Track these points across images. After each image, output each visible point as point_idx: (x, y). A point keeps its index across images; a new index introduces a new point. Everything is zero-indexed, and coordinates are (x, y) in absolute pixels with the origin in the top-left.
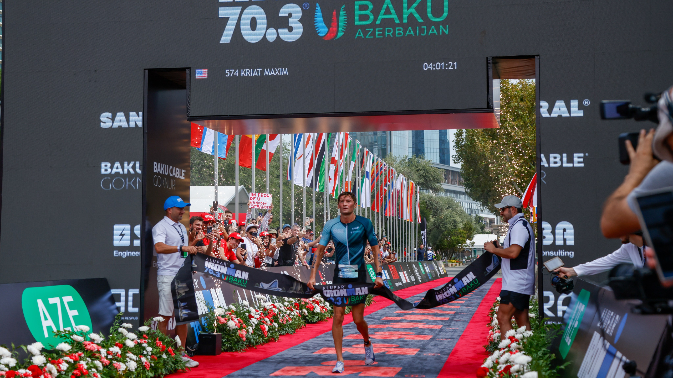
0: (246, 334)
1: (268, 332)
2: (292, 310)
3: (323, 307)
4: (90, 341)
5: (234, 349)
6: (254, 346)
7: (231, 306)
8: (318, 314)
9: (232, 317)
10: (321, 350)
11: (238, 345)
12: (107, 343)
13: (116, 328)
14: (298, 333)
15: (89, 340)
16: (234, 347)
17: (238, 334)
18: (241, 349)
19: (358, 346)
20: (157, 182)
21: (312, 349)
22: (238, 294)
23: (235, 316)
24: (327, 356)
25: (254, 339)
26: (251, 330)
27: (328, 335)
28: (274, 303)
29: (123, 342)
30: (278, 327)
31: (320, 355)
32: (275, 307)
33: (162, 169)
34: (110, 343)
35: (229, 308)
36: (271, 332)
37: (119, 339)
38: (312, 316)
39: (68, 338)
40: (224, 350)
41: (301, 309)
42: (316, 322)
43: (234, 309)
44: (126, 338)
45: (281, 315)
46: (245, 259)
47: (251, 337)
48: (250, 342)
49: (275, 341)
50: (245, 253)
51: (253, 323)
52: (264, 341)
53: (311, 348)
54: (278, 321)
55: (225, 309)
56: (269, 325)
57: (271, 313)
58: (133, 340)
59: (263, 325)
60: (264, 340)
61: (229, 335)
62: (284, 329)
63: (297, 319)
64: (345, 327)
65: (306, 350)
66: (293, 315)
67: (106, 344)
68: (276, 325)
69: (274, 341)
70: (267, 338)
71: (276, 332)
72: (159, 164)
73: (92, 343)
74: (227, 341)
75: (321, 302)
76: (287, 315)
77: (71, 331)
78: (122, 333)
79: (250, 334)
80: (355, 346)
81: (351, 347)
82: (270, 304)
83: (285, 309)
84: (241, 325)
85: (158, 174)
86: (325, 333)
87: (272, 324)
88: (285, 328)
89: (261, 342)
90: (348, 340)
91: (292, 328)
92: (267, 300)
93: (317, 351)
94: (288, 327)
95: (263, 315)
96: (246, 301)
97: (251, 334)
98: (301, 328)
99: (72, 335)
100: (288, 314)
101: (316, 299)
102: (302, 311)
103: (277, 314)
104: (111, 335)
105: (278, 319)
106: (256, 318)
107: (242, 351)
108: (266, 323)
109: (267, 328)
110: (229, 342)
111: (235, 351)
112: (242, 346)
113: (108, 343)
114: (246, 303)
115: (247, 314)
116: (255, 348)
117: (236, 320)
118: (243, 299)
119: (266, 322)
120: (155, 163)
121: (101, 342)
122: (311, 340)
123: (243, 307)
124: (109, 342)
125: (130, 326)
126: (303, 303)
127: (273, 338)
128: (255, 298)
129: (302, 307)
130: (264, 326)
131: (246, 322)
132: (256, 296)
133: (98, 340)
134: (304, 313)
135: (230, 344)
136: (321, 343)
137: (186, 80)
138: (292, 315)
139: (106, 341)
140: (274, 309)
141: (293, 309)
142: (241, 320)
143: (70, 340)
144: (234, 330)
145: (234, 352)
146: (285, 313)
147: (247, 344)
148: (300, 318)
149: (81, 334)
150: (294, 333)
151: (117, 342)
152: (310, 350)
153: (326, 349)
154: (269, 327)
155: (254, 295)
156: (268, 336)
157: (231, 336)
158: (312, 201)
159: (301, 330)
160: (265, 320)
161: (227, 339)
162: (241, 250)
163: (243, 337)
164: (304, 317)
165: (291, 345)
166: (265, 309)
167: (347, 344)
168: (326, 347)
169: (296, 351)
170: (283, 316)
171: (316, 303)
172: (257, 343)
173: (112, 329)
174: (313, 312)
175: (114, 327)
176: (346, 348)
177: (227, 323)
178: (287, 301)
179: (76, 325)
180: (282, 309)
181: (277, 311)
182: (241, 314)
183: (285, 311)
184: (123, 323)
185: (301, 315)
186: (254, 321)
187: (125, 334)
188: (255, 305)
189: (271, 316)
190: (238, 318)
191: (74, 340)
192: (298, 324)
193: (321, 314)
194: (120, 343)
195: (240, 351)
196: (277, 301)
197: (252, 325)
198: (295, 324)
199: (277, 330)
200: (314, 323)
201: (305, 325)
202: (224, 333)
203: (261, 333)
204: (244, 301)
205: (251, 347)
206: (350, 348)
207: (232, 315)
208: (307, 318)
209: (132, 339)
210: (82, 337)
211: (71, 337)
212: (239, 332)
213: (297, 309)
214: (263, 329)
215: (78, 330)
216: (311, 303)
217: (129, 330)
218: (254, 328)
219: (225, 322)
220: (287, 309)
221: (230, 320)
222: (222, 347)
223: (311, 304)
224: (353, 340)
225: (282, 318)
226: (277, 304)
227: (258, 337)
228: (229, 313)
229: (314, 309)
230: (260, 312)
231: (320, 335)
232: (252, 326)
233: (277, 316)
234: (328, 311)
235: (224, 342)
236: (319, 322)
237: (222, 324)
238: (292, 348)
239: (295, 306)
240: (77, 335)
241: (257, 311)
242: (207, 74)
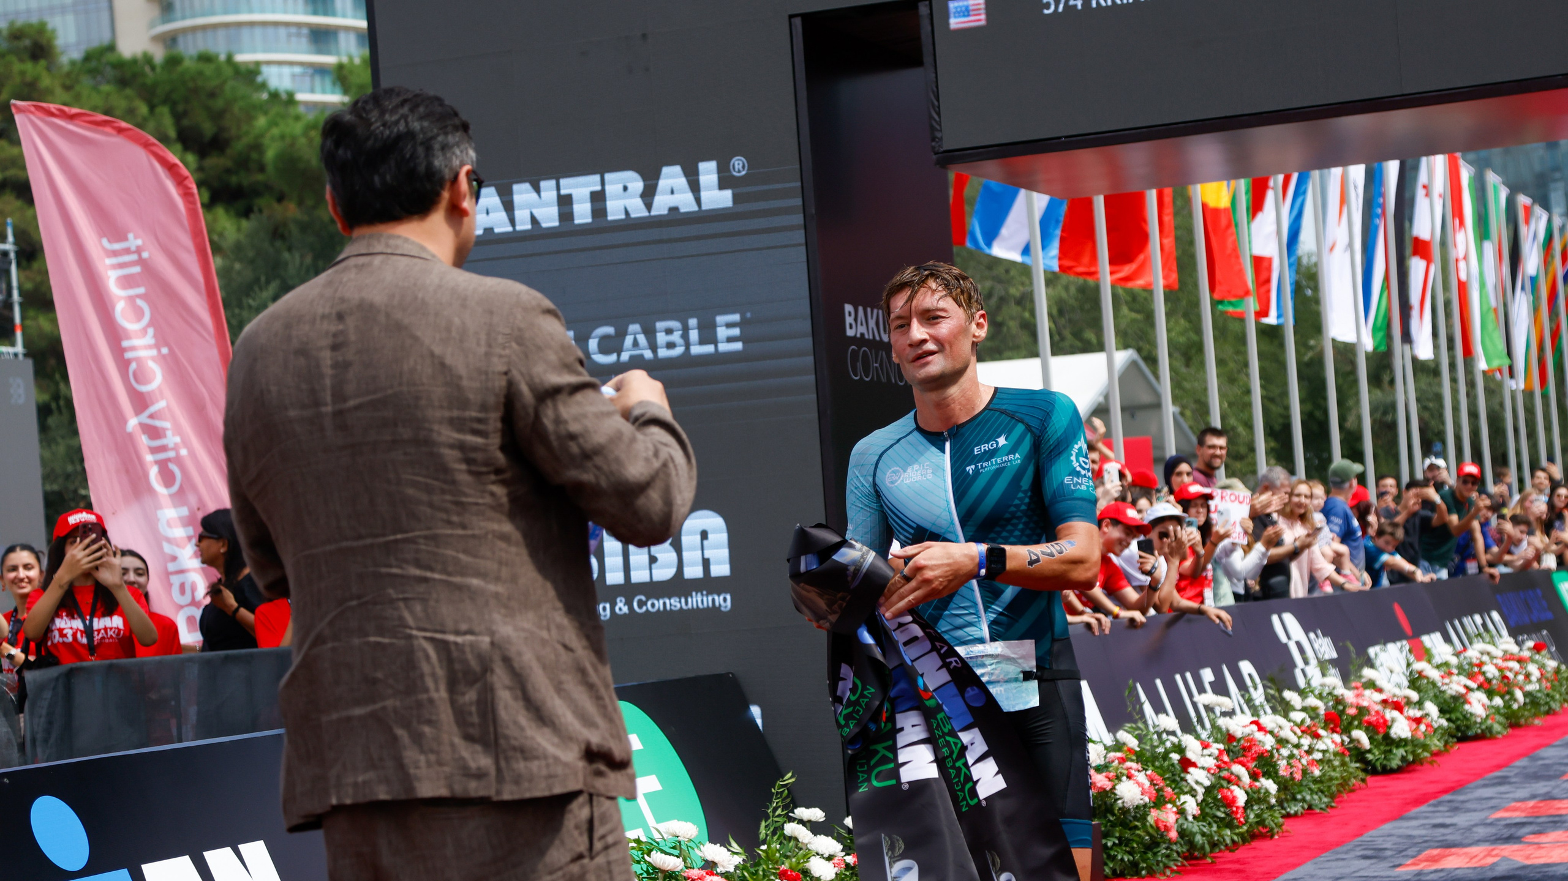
0: (1177, 820)
1: (1245, 808)
2: (1317, 736)
3: (1418, 721)
4: (702, 868)
5: (1143, 868)
6: (1204, 856)
7: (1124, 736)
8: (1401, 742)
9: (1128, 769)
10: (1420, 857)
11: (1155, 854)
12: (752, 870)
13: (778, 824)
14: (1342, 808)
15: (701, 864)
16: (1144, 861)
17: (1151, 819)
18: (1166, 867)
19: (1543, 839)
20: (859, 365)
21: (1392, 856)
22: (1143, 697)
23: (1139, 766)
24: (1442, 874)
25: (1203, 834)
26: (1191, 806)
27: (1441, 808)
28: (1258, 716)
29: (800, 866)
30: (1279, 790)
31: (1419, 874)
32: (1261, 728)
33: (872, 323)
34: (764, 870)
35: (1117, 740)
36: (1255, 807)
37: (787, 857)
38: (1385, 752)
39: (638, 862)
40: (1114, 871)
41: (1347, 731)
42: (1399, 770)
43: (1133, 742)
44: (808, 856)
45: (1285, 752)
46: (1153, 585)
47: (1195, 829)
48: (1191, 844)
49: (1272, 836)
50: (1153, 567)
51: (1197, 783)
52: (1236, 838)
53: (1388, 853)
54: (1276, 772)
55: (1105, 745)
56: (1247, 787)
57: (1250, 748)
58: (830, 858)
59: (1228, 788)
60: (1237, 834)
61: (1125, 825)
62: (1299, 797)
63: (1336, 763)
64: (1497, 778)
65: (1373, 861)
66: (1324, 752)
67: (752, 874)
68: (1270, 785)
69: (1269, 835)
70: (1245, 828)
71: (1271, 807)
72: (861, 309)
73: (712, 874)
74: (1120, 844)
75: (1409, 702)
76: (1303, 753)
77: (643, 839)
78: (796, 839)
79: (1190, 818)
80: (1532, 838)
81: (1521, 842)
82: (1248, 718)
83: (1295, 733)
84: (1158, 791)
85: (860, 341)
86: (1432, 802)
87: (1257, 784)
88: (1300, 792)
89: (1228, 841)
90: (1508, 822)
91: (1322, 792)
92: (1233, 709)
93: (1409, 862)
94: (1310, 789)
95: (1226, 758)
96: (1167, 715)
97: (1194, 817)
98: (1352, 791)
99: (649, 855)
100: (1306, 748)
101: (1394, 696)
102: (1349, 737)
103: (1271, 752)
104: (764, 847)
105: (1274, 766)
106: (1203, 768)
107: (1168, 872)
108: (1237, 781)
109: (1241, 798)
110: (1126, 846)
111: (1148, 873)
112: (1168, 856)
113: (757, 871)
114: (1169, 721)
115: (1175, 757)
116: (1209, 860)
117: (1141, 777)
118: (1159, 709)
119: (1238, 778)
120: (848, 308)
121: (737, 867)
122: (1387, 827)
123: (1159, 734)
124: (761, 869)
125: (816, 814)
126: (1352, 711)
127: (1265, 827)
128: (1194, 705)
129: (1350, 724)
130: (1232, 792)
131: (1174, 781)
132: (1198, 698)
133: (725, 864)
134: (1358, 741)
135: (1130, 853)
136: (1420, 836)
137: (919, 38)
138: (1318, 750)
139: (751, 866)
140: (1259, 736)
141: (1322, 732)
142: (1157, 777)
143: (645, 867)
144: (1137, 807)
145: (1143, 878)
146: (1298, 746)
147: (1184, 850)
148: (1347, 759)
149: (674, 848)
150: (1332, 807)
151: (783, 867)
152: (1385, 858)
153: (1436, 852)
154: (1247, 793)
155: (1191, 696)
156: (1246, 821)
157: (1130, 829)
158: (1355, 382)
159: (1353, 796)
160: (1232, 773)
161: (1119, 839)
162: (1141, 557)
163: (1167, 829)
164: (1359, 754)
165: (1324, 847)
166: (1230, 738)
167: (1506, 833)
168: (1437, 847)
169: (1340, 863)
170: (1291, 756)
171: (1396, 709)
172: (1214, 845)
173: (766, 827)
174: (1387, 737)
175: (770, 821)
176: (1503, 847)
177: (1114, 788)
178: (1298, 705)
179: (658, 822)
180: (1286, 733)
181: (1268, 742)
182: (1155, 757)
183: (1294, 740)
184: (796, 807)
185: (1349, 749)
186: (1198, 777)
187: (805, 841)
188: (1199, 728)
189: (1253, 759)
190: (1149, 772)
191: (654, 868)
192: (1342, 777)
193: (1412, 741)
194: (792, 869)
195: (1164, 874)
196: (1269, 710)
197: (1195, 790)
198: (1331, 779)
199: (1273, 801)
200: (1392, 771)
201: (1363, 780)
202: (1110, 821)
203: (1225, 812)
204: (1162, 716)
205: (1196, 858)
206: (1516, 847)
207: (1129, 764)
208: (1370, 757)
209: (826, 855)
210: (678, 857)
211: (646, 856)
212: (1153, 816)
213: (1333, 731)
214: (1230, 802)
215: (665, 836)
216: (1379, 708)
217: (815, 828)
218: (1200, 798)
219: (1108, 785)
220: (1303, 732)
221: (1124, 778)
222: (1106, 864)
223: (1377, 712)
224: (1525, 820)
225: (1289, 764)
226: (1269, 720)
227: (1215, 828)
228: (1118, 758)
229: (1390, 727)
230: (1216, 748)
231: (1416, 811)
232: (1192, 793)
233: (1272, 756)
234: (1435, 731)
235: (1111, 848)
236: (1407, 767)
237: (1099, 793)
238: (1327, 855)
239: (1326, 721)
240: (663, 852)
241: (1205, 746)
242: (983, 11)
